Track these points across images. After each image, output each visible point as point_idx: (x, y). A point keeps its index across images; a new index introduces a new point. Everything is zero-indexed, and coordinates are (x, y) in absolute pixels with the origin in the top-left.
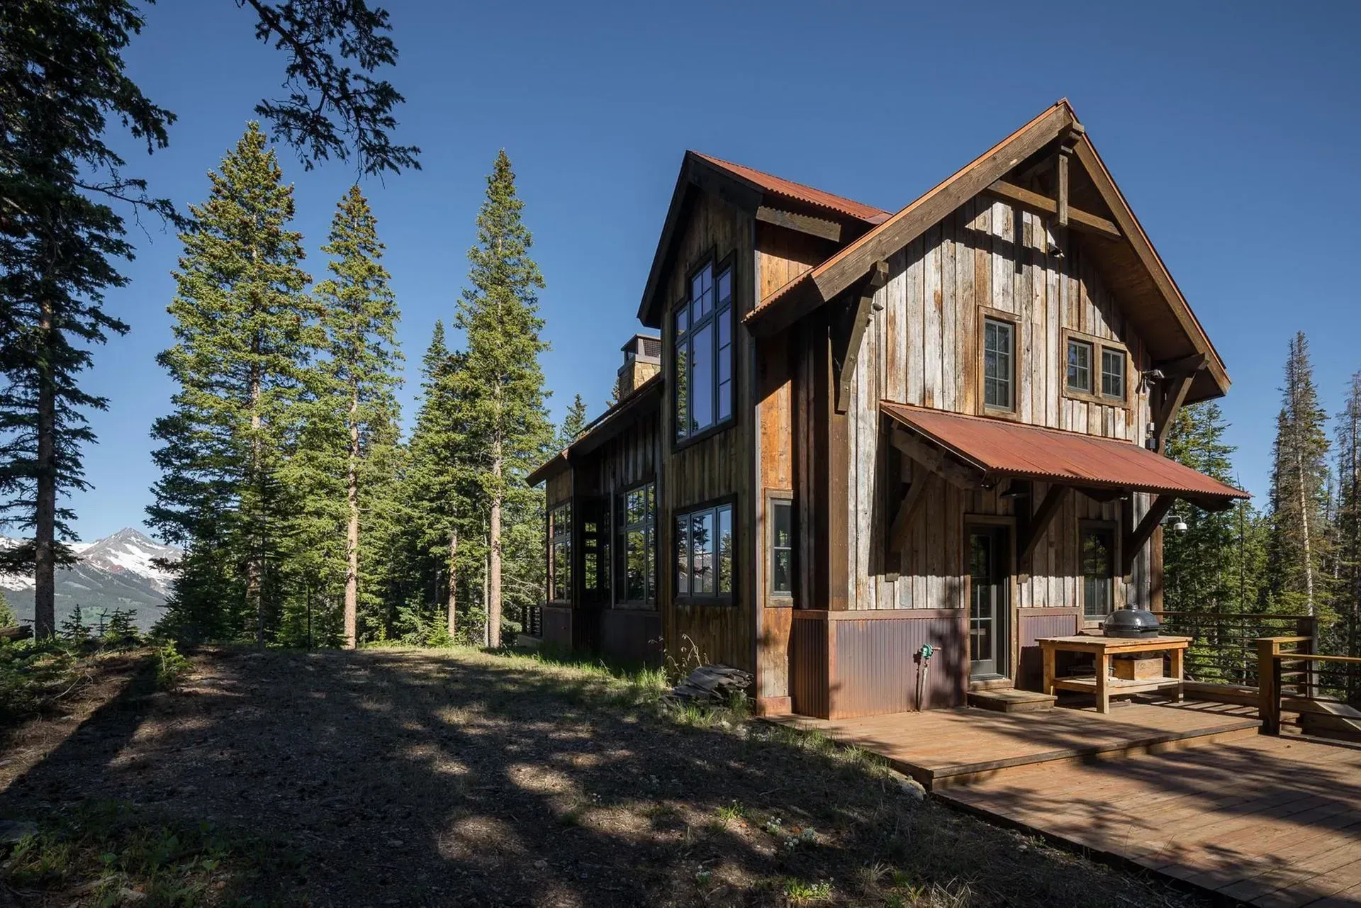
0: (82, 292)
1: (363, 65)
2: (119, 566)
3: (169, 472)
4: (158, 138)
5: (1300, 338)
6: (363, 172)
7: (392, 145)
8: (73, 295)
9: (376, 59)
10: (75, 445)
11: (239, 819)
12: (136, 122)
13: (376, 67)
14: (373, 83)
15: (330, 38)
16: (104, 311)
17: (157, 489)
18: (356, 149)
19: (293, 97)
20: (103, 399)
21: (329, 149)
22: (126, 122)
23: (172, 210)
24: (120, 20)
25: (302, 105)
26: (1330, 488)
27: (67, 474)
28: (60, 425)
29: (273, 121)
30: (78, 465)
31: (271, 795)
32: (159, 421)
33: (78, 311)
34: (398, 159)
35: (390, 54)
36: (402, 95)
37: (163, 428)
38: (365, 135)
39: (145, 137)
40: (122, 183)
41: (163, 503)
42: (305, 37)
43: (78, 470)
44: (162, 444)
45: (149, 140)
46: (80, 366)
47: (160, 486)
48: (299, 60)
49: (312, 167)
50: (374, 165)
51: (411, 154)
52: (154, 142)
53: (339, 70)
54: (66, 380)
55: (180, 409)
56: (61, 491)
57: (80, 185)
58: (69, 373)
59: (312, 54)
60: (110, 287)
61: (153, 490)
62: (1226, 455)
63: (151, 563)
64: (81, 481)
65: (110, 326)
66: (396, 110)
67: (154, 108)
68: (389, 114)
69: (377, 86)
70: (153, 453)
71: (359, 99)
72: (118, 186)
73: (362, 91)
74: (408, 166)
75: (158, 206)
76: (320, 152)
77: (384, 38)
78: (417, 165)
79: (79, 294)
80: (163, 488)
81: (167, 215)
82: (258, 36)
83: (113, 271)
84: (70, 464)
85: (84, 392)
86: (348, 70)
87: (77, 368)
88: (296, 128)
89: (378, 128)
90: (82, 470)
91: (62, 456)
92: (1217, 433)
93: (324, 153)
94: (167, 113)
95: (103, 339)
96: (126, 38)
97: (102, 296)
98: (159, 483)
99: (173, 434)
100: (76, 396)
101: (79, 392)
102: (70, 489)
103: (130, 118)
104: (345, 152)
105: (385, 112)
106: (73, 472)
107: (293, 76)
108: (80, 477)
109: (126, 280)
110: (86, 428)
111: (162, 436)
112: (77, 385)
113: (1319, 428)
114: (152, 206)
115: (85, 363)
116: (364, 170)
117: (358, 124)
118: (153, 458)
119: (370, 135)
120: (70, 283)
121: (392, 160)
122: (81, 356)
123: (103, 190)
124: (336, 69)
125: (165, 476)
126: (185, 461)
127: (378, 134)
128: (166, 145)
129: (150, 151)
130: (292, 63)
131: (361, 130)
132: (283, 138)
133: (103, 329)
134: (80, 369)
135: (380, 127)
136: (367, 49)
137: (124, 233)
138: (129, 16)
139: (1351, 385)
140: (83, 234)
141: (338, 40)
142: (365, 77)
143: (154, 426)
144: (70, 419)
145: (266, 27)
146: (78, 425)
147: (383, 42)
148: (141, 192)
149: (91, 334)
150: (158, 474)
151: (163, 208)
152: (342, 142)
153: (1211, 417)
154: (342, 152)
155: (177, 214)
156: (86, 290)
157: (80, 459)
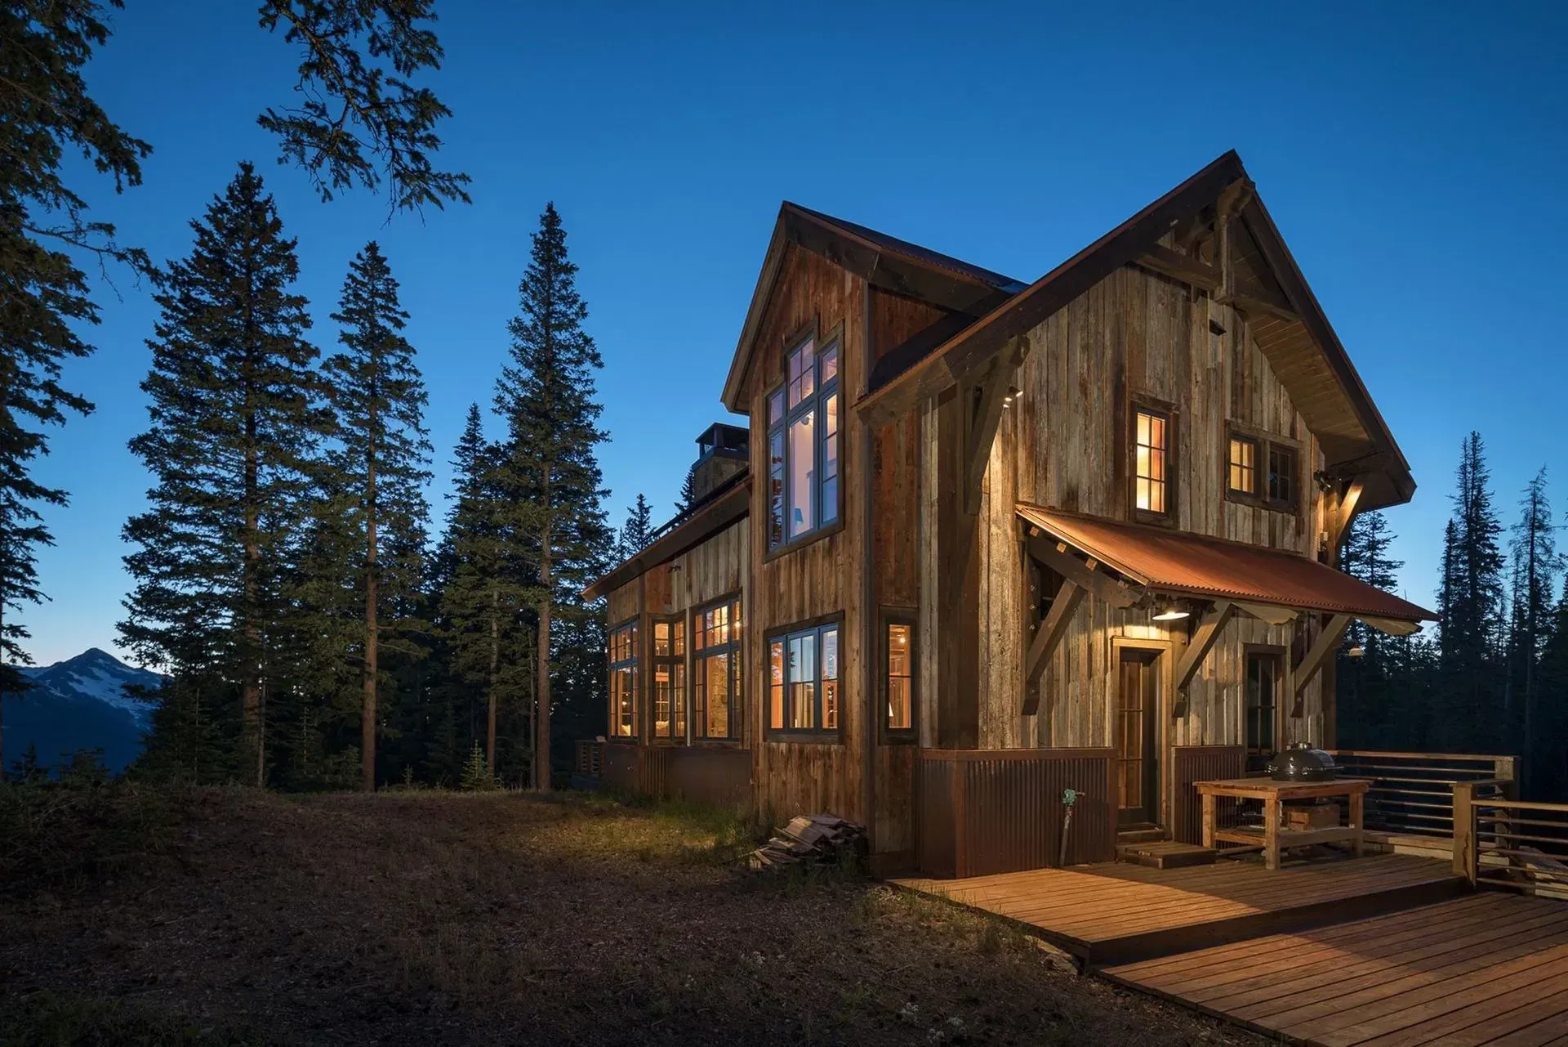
0: (34, 362)
1: (398, 68)
2: (84, 694)
3: (144, 581)
4: (129, 173)
5: (1475, 439)
6: (396, 205)
7: (434, 171)
8: (23, 366)
9: (415, 60)
10: (28, 548)
11: (242, 1015)
12: (100, 153)
13: (414, 71)
14: (411, 90)
15: (356, 30)
16: (61, 385)
17: (130, 602)
18: (388, 175)
19: (308, 105)
20: (61, 492)
21: (353, 175)
22: (87, 153)
23: (147, 262)
24: (79, 27)
25: (319, 117)
26: (1503, 609)
27: (18, 583)
28: (8, 524)
29: (280, 138)
30: (32, 572)
31: (283, 982)
32: (131, 520)
33: (29, 386)
34: (443, 190)
35: (434, 53)
36: (448, 107)
37: (138, 528)
38: (400, 158)
39: (112, 172)
40: (84, 227)
41: (138, 618)
42: (324, 26)
43: (30, 578)
44: (137, 548)
45: (117, 177)
46: (32, 452)
47: (134, 599)
48: (315, 57)
49: (331, 198)
50: (410, 197)
51: (459, 184)
52: (124, 178)
53: (368, 72)
54: (15, 468)
55: (157, 507)
56: (10, 604)
57: (30, 228)
58: (18, 461)
59: (333, 49)
60: (70, 356)
61: (124, 603)
62: (1390, 572)
63: (124, 691)
64: (35, 592)
65: (70, 404)
66: (439, 127)
67: (124, 136)
68: (431, 131)
69: (416, 94)
70: (125, 559)
71: (392, 110)
72: (79, 231)
73: (397, 100)
74: (454, 198)
75: (130, 256)
76: (341, 178)
77: (425, 33)
78: (465, 197)
79: (30, 365)
80: (137, 601)
81: (141, 268)
82: (262, 24)
83: (73, 337)
84: (21, 571)
85: (38, 483)
86: (379, 72)
87: (29, 455)
88: (310, 145)
89: (416, 149)
90: (36, 578)
91: (12, 561)
92: (1380, 546)
93: (346, 180)
94: (140, 143)
95: (61, 419)
96: (87, 51)
97: (59, 368)
98: (133, 595)
99: (149, 536)
100: (29, 489)
101: (31, 483)
102: (21, 601)
103: (93, 150)
104: (374, 178)
105: (426, 128)
106: (24, 580)
107: (307, 76)
108: (33, 587)
109: (89, 348)
110: (40, 527)
111: (136, 538)
112: (29, 476)
113: (1491, 541)
114: (121, 257)
115: (38, 448)
116: (398, 202)
117: (391, 143)
118: (125, 564)
119: (406, 159)
120: (18, 351)
121: (434, 191)
122: (34, 440)
123: (60, 235)
124: (363, 70)
125: (140, 587)
126: (164, 568)
127: (417, 157)
128: (139, 182)
129: (119, 189)
130: (307, 59)
131: (395, 151)
132: (293, 158)
133: (61, 407)
134: (33, 456)
135: (420, 148)
136: (403, 45)
137: (87, 290)
138: (91, 22)
139: (1529, 493)
140: (34, 290)
141: (366, 33)
142: (401, 82)
143: (126, 527)
144: (20, 516)
145: (272, 12)
146: (30, 523)
147: (425, 37)
148: (108, 238)
149: (46, 413)
150: (133, 584)
151: (136, 260)
152: (370, 166)
153: (1374, 528)
154: (369, 178)
155: (153, 266)
156: (39, 359)
157: (33, 565)
